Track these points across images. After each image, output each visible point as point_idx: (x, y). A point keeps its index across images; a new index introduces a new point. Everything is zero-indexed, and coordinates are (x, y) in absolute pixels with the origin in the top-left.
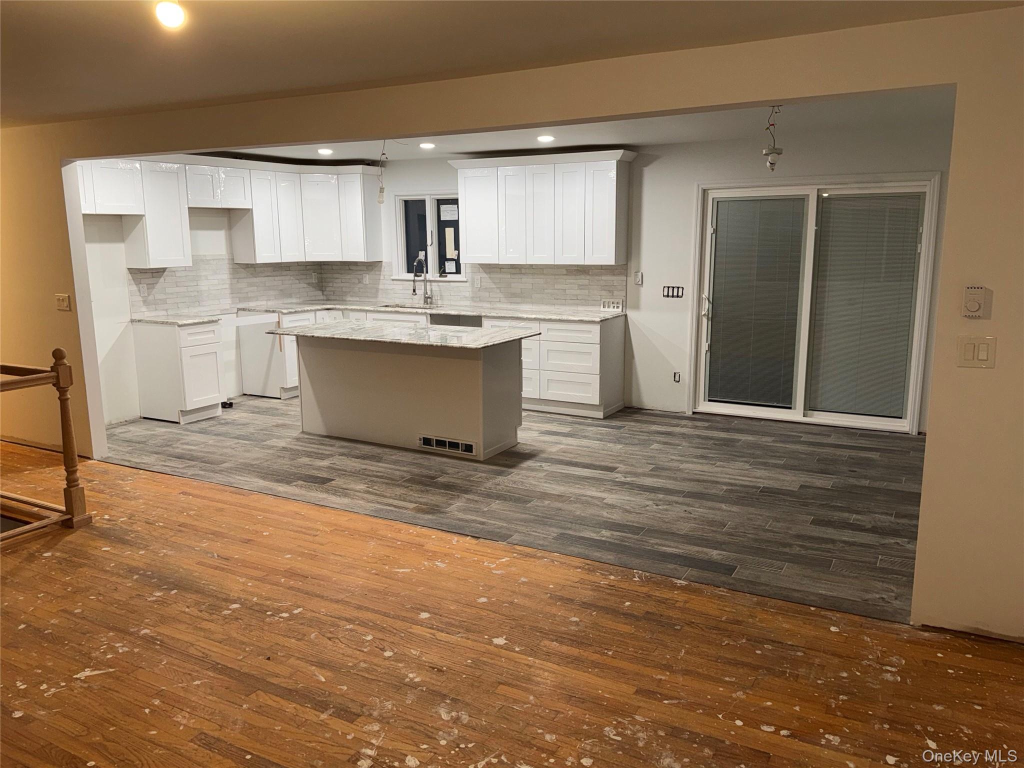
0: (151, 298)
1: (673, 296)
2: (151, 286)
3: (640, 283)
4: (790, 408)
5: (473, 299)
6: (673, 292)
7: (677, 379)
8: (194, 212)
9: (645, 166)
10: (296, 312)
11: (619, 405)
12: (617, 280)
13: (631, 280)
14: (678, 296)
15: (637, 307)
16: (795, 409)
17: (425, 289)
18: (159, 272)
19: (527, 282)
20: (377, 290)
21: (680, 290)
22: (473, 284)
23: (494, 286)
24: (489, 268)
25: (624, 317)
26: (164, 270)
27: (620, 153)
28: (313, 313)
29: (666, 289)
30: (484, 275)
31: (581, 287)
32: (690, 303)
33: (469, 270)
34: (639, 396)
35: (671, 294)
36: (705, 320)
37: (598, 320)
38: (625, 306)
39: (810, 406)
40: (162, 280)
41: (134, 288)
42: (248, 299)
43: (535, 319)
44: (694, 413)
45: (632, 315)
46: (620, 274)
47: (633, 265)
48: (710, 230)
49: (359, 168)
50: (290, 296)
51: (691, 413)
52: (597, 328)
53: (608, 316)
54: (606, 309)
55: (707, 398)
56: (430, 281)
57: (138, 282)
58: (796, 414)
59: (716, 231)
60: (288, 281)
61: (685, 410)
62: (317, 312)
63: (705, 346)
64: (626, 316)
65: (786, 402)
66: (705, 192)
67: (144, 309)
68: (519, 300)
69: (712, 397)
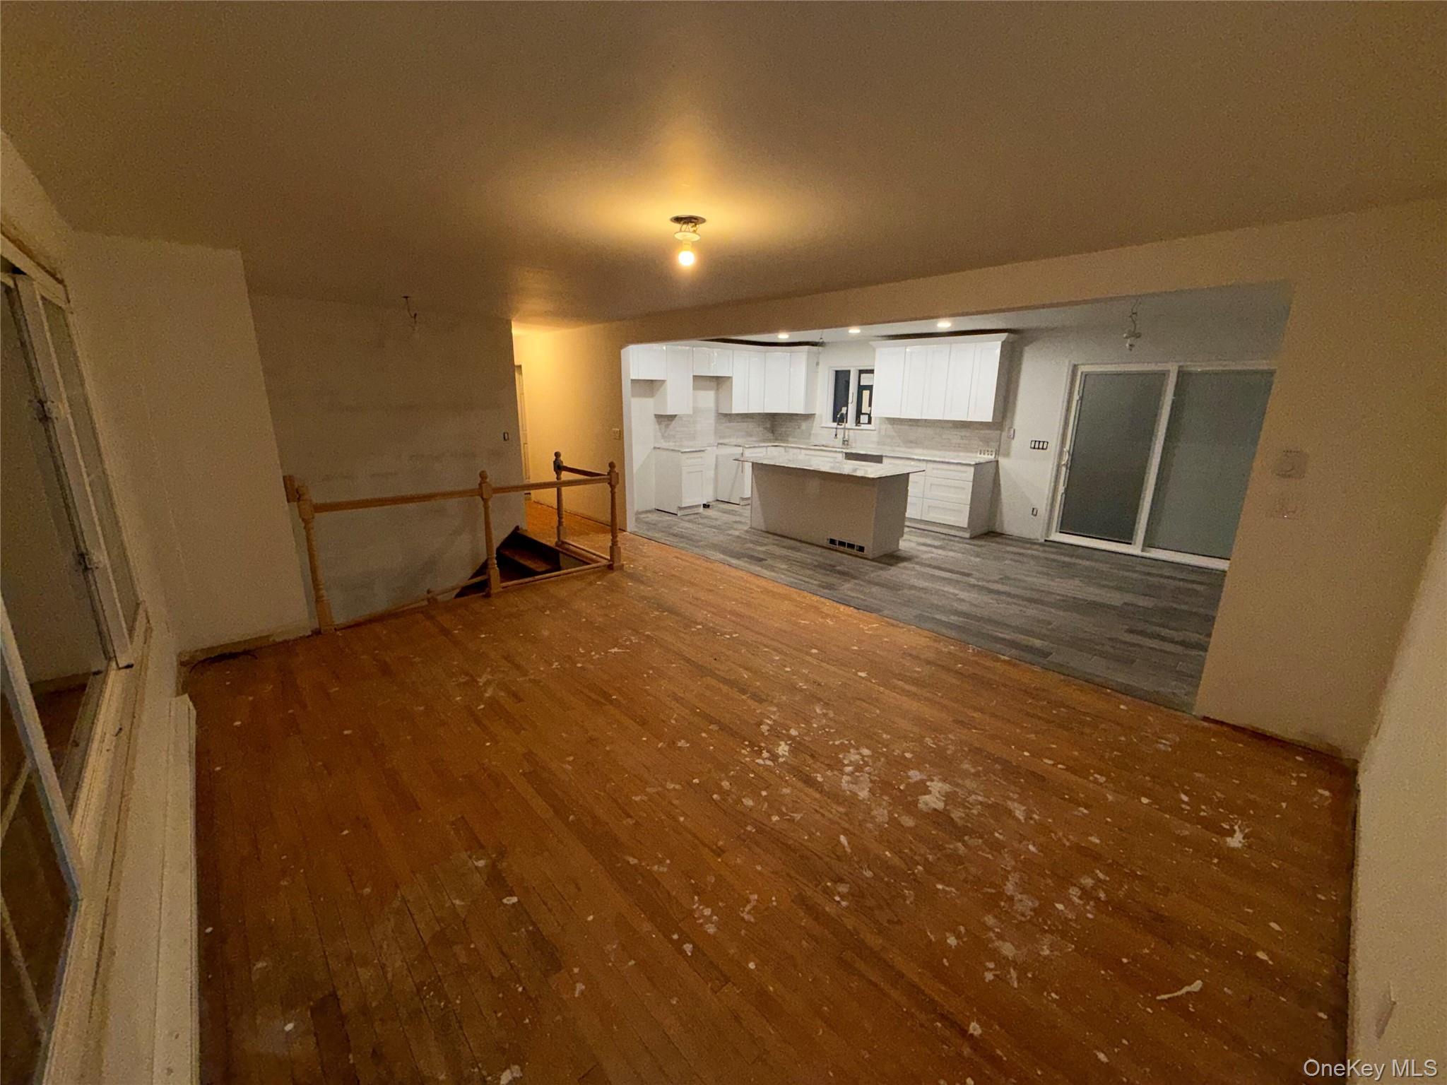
0: (666, 434)
1: (1039, 448)
2: (667, 426)
3: (1012, 437)
4: (1130, 544)
5: (879, 443)
6: (1039, 445)
7: (1035, 513)
8: (696, 378)
9: (1026, 345)
10: (754, 447)
11: (984, 530)
12: (994, 434)
13: (1005, 434)
14: (1043, 449)
15: (1007, 455)
16: (1135, 544)
17: (844, 434)
18: (672, 418)
19: (920, 432)
20: (810, 435)
21: (1045, 444)
22: (880, 432)
23: (895, 435)
24: (893, 421)
25: (994, 464)
26: (675, 416)
27: (1004, 336)
28: (765, 449)
29: (1033, 443)
30: (890, 426)
31: (962, 438)
32: (1053, 453)
33: (878, 422)
34: (1002, 523)
35: (1037, 446)
36: (1064, 469)
37: (973, 463)
38: (997, 453)
39: (1148, 544)
40: (674, 422)
41: (657, 426)
42: (724, 437)
43: (924, 460)
44: (1046, 541)
45: (1003, 461)
46: (997, 429)
47: (1007, 423)
48: (1076, 397)
49: (806, 347)
50: (751, 436)
51: (1043, 541)
52: (972, 469)
53: (982, 461)
54: (982, 456)
55: (1058, 530)
56: (849, 429)
57: (659, 423)
58: (1135, 549)
59: (1081, 398)
60: (750, 426)
61: (1039, 537)
62: (769, 448)
63: (1061, 489)
64: (997, 462)
65: (1128, 538)
66: (1075, 368)
67: (662, 441)
68: (913, 445)
69: (1063, 529)
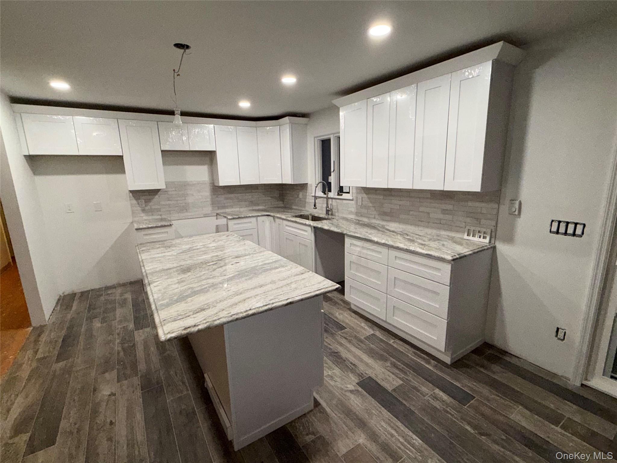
0: (147, 208)
1: (566, 234)
2: (147, 201)
3: (517, 213)
6: (567, 229)
7: (561, 335)
8: (165, 153)
11: (476, 343)
12: (484, 207)
13: (504, 209)
14: (575, 235)
15: (510, 239)
18: (155, 192)
20: (305, 202)
21: (579, 227)
22: (357, 201)
23: (371, 205)
24: (367, 191)
28: (254, 219)
29: (555, 225)
30: (365, 196)
32: (595, 246)
33: (354, 191)
35: (563, 230)
37: (449, 258)
38: (493, 236)
40: (157, 196)
41: (134, 202)
42: (224, 207)
43: (384, 245)
44: (584, 387)
45: (502, 248)
46: (491, 201)
47: (508, 192)
51: (578, 384)
52: (447, 268)
53: (465, 251)
54: (471, 238)
55: (609, 372)
56: (332, 198)
57: (137, 199)
60: (256, 196)
64: (494, 248)
67: (142, 215)
